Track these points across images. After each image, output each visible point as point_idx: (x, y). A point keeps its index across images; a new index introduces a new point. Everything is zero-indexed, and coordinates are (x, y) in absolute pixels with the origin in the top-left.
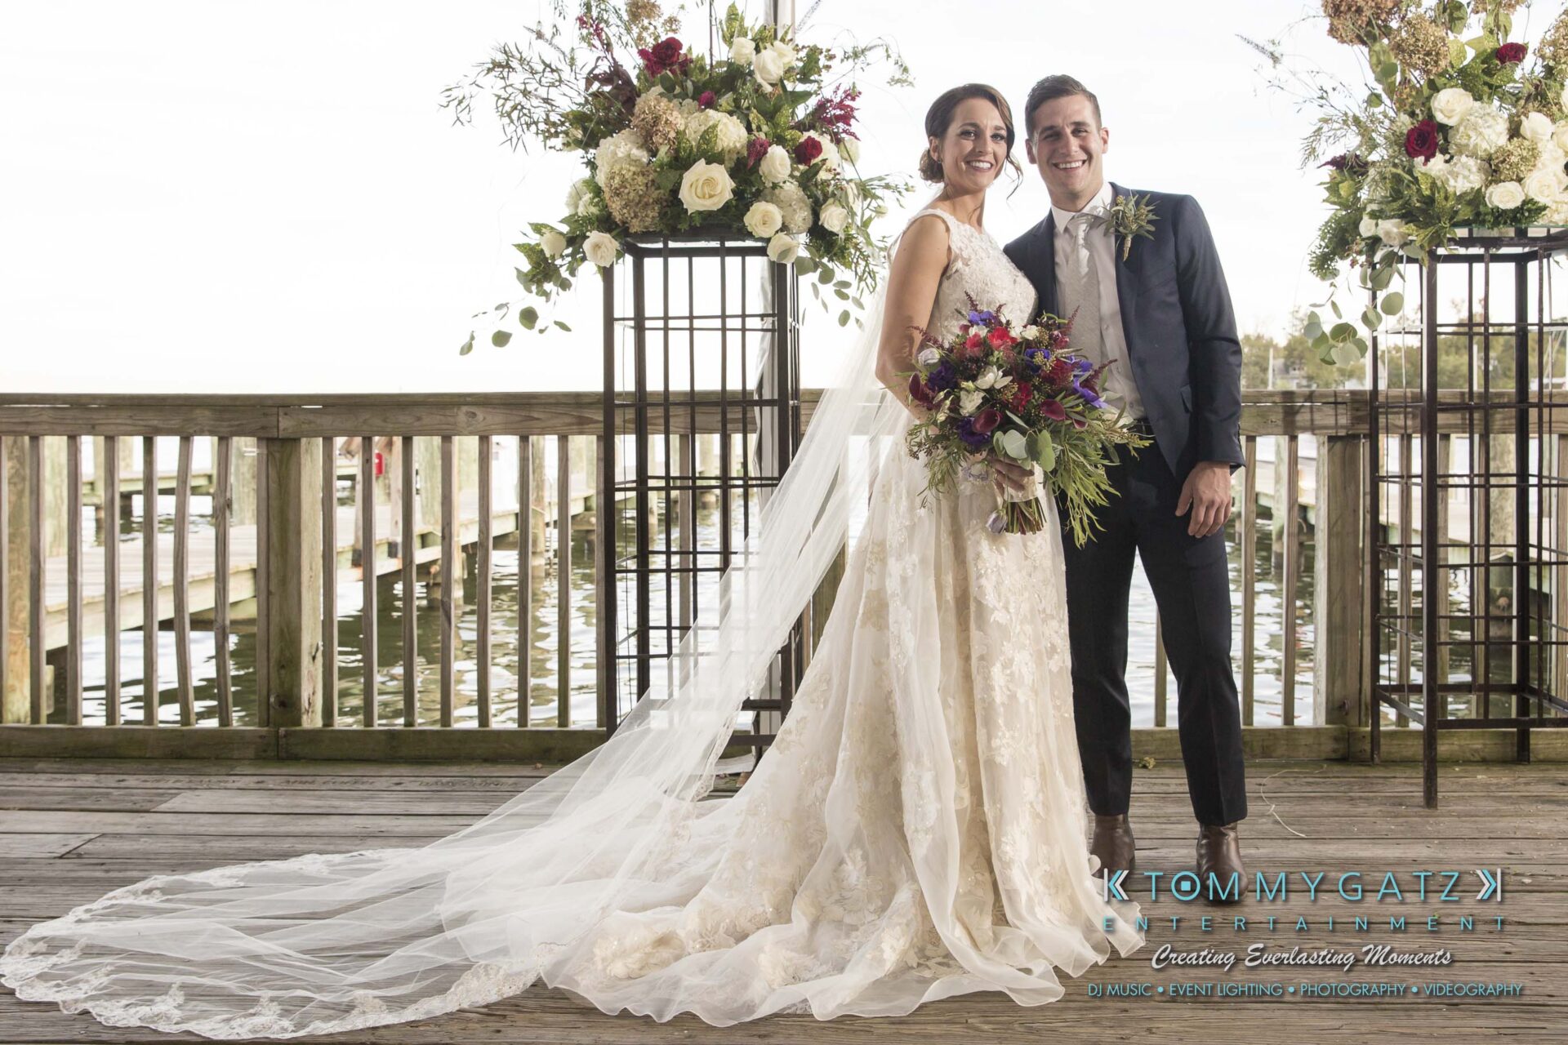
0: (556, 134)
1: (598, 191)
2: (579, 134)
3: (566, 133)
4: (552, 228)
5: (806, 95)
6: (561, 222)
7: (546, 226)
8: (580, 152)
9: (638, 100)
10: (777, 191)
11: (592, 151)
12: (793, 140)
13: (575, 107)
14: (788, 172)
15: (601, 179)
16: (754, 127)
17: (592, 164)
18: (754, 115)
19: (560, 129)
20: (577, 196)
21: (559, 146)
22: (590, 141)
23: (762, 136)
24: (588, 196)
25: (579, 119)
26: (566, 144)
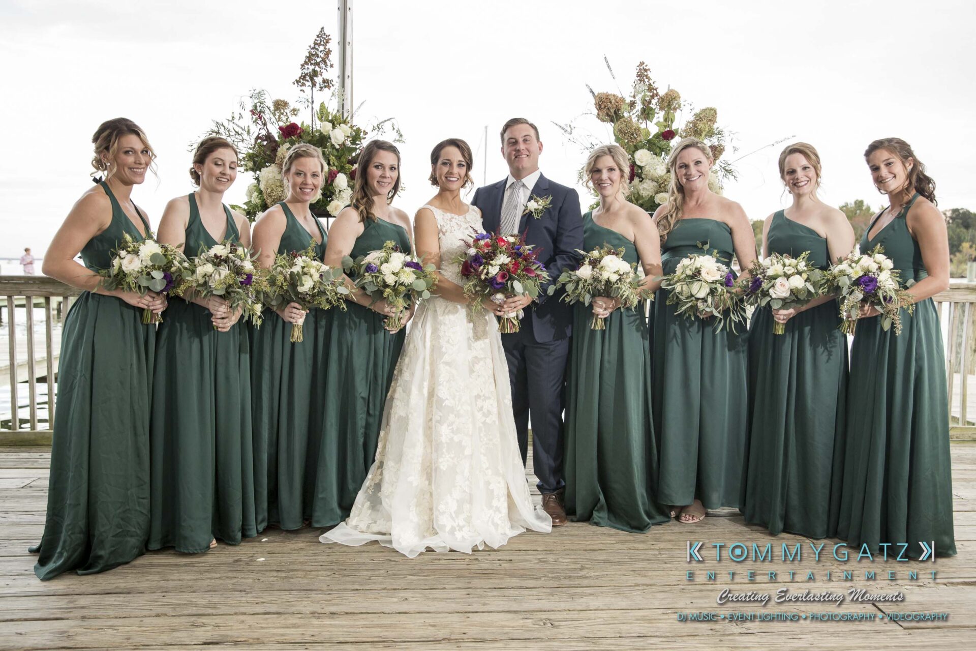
0: (242, 166)
1: (261, 192)
2: (251, 164)
3: (246, 165)
4: (240, 208)
5: (355, 149)
6: (244, 204)
7: (237, 206)
8: (251, 173)
9: (279, 149)
10: (342, 193)
11: (258, 172)
12: (349, 169)
13: (251, 151)
14: (346, 184)
15: (262, 187)
16: (331, 163)
17: (257, 179)
18: (332, 158)
19: (243, 163)
20: (250, 194)
21: (243, 171)
22: (257, 167)
23: (335, 168)
24: (256, 194)
25: (251, 157)
26: (247, 170)
